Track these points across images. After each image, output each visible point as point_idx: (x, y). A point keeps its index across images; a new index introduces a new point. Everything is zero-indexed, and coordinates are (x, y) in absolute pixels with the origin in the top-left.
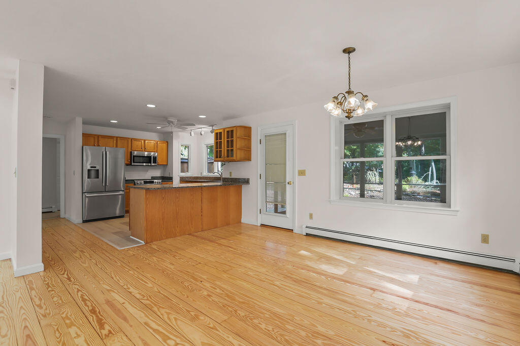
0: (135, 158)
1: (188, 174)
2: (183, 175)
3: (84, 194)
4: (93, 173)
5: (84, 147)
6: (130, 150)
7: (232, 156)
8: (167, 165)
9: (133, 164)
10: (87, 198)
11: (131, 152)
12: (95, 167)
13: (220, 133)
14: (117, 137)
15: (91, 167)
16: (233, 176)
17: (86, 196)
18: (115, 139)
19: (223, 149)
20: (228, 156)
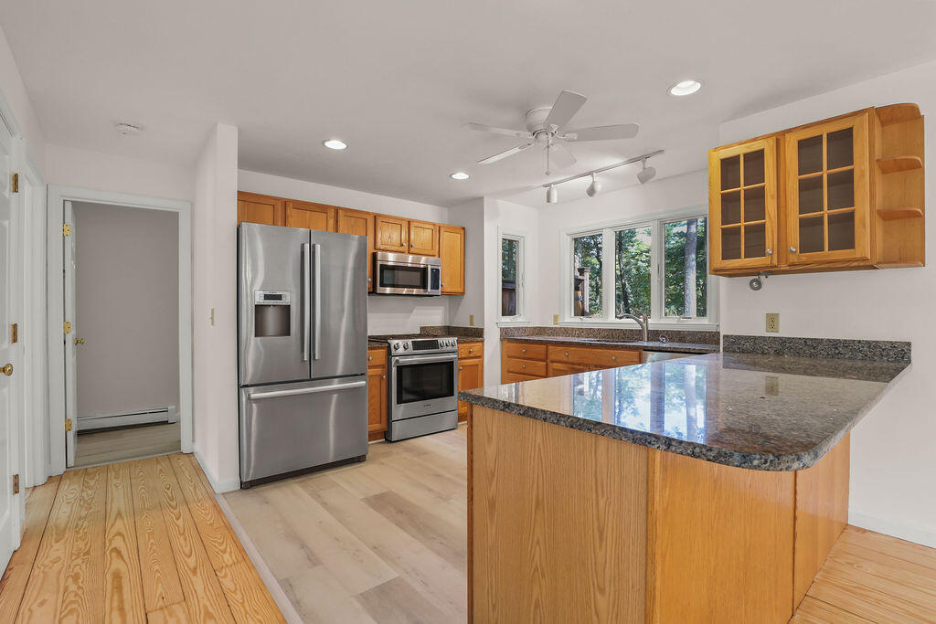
0: (386, 273)
1: (520, 320)
2: (508, 321)
3: (243, 391)
4: (272, 318)
5: (245, 226)
6: (370, 250)
7: (849, 243)
8: (463, 293)
9: (380, 290)
10: (254, 405)
11: (374, 256)
12: (279, 297)
13: (759, 155)
14: (337, 210)
15: (267, 297)
16: (783, 332)
17: (249, 398)
18: (332, 213)
19: (770, 221)
20: (805, 247)
